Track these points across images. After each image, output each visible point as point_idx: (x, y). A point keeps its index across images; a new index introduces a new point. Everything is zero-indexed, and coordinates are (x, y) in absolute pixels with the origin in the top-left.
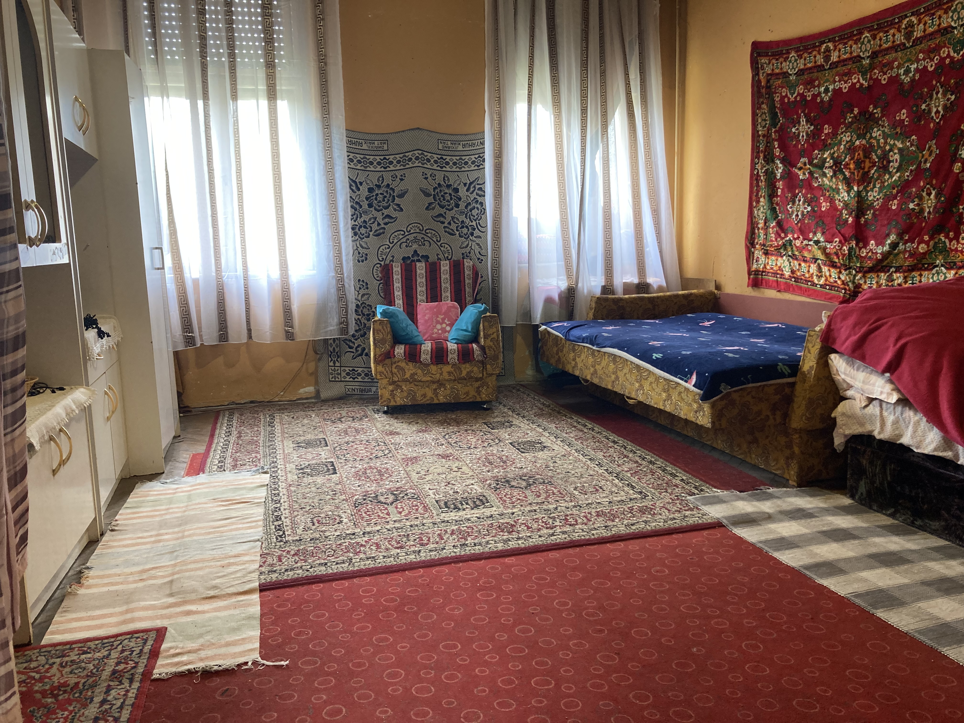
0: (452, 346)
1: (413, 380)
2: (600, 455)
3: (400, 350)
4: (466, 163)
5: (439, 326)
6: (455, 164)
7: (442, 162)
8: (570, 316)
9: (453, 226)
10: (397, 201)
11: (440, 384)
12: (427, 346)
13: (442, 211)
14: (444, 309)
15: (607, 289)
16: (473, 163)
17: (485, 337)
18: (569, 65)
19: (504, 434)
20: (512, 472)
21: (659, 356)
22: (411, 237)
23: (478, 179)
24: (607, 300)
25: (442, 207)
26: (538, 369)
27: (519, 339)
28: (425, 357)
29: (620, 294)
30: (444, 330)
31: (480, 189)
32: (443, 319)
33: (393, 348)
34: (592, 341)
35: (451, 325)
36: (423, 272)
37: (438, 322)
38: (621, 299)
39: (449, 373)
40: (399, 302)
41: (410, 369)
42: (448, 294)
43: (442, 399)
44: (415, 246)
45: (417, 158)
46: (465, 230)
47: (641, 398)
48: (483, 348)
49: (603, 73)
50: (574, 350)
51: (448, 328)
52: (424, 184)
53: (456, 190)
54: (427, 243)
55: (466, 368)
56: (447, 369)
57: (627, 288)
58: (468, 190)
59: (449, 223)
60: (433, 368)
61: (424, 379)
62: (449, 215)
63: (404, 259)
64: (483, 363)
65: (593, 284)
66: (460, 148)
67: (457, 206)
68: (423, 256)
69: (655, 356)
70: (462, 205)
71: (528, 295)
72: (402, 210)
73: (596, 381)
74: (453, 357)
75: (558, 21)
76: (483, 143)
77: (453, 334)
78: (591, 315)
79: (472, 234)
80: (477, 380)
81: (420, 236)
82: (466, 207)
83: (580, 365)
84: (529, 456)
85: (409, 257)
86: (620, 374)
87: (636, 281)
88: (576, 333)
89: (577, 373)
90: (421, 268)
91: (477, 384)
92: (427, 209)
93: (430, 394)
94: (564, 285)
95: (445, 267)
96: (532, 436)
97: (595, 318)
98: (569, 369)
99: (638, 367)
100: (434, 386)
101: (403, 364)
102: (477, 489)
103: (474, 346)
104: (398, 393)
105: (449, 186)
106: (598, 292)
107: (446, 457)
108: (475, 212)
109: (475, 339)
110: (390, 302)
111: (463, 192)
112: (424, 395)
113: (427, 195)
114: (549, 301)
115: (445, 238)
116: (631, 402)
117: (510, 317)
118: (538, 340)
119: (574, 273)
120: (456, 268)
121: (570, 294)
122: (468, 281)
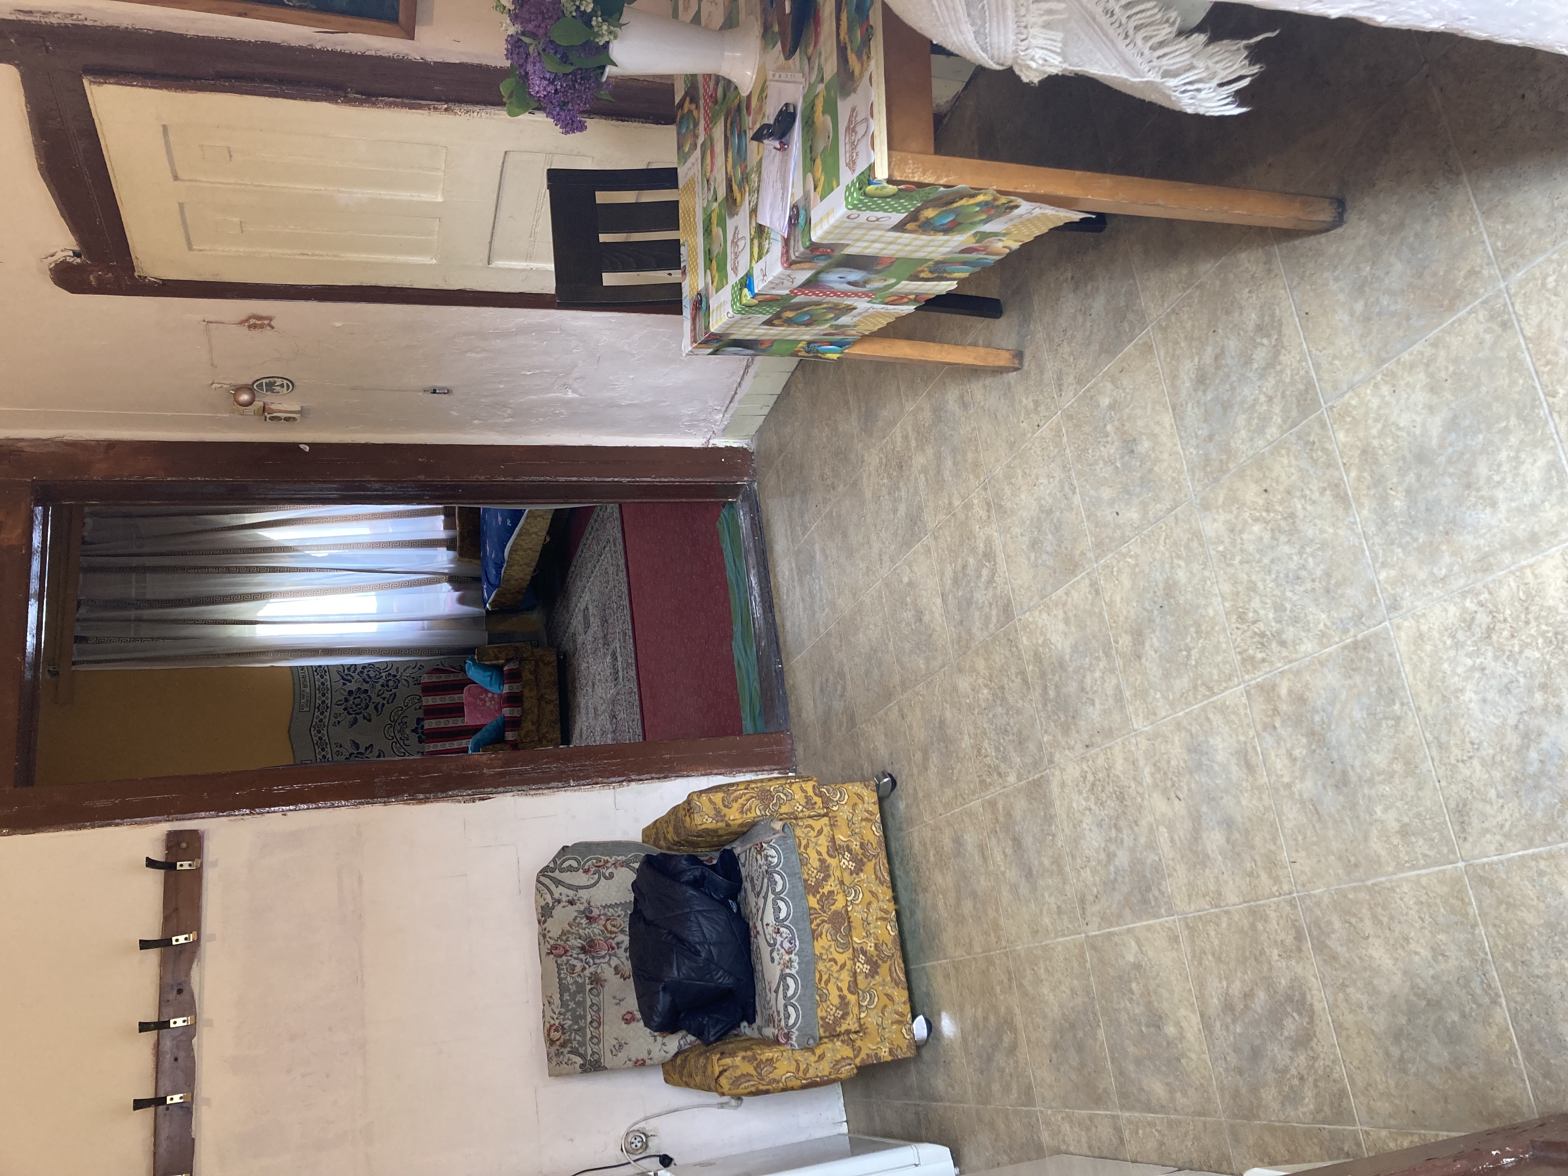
0: (506, 689)
3: (510, 736)
4: (323, 684)
5: (488, 704)
6: (324, 695)
7: (323, 707)
8: (477, 580)
9: (387, 695)
10: (362, 750)
11: (541, 698)
12: (506, 712)
13: (371, 706)
14: (471, 699)
15: (450, 545)
16: (322, 677)
17: (497, 659)
22: (398, 736)
23: (338, 672)
25: (367, 706)
26: (530, 609)
27: (500, 628)
28: (516, 712)
30: (492, 699)
32: (481, 700)
33: (507, 742)
34: (499, 566)
35: (487, 691)
36: (433, 721)
37: (484, 705)
38: (461, 533)
39: (531, 690)
40: (464, 743)
41: (527, 726)
42: (456, 696)
43: (555, 696)
44: (408, 731)
45: (319, 732)
46: (391, 683)
48: (508, 661)
51: (490, 695)
52: (345, 724)
53: (350, 693)
54: (405, 720)
55: (527, 676)
57: (449, 526)
58: (350, 681)
59: (384, 699)
61: (536, 712)
62: (376, 699)
63: (420, 742)
64: (522, 660)
65: (445, 558)
66: (308, 690)
67: (366, 691)
69: (509, 523)
70: (365, 686)
71: (455, 621)
72: (371, 745)
73: (534, 564)
74: (516, 688)
76: (302, 668)
77: (495, 689)
78: (478, 562)
79: (395, 676)
81: (398, 727)
82: (367, 682)
83: (521, 575)
84: (592, 619)
85: (419, 737)
87: (442, 517)
88: (492, 579)
89: (529, 578)
90: (430, 724)
91: (542, 665)
92: (369, 721)
93: (551, 707)
94: (446, 587)
96: (580, 617)
97: (479, 558)
98: (525, 584)
99: (519, 535)
100: (543, 703)
103: (506, 668)
105: (346, 700)
108: (372, 674)
109: (499, 668)
111: (352, 686)
113: (355, 721)
114: (461, 601)
115: (399, 702)
117: (479, 637)
118: (500, 611)
119: (435, 578)
120: (429, 689)
121: (455, 580)
122: (443, 677)
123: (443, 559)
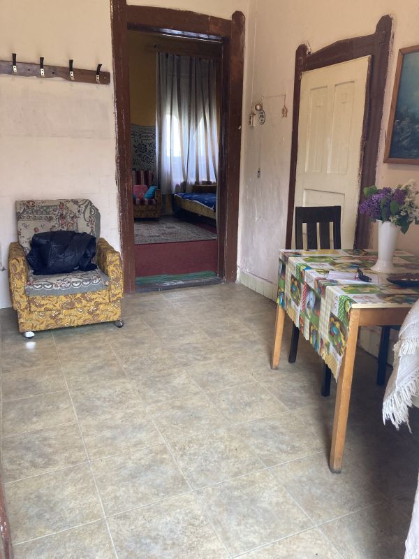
0: (146, 199)
5: (141, 193)
6: (145, 137)
8: (184, 191)
14: (142, 187)
17: (157, 197)
23: (153, 142)
24: (196, 186)
25: (141, 152)
28: (137, 203)
31: (154, 146)
36: (135, 174)
38: (201, 187)
42: (143, 182)
43: (143, 217)
48: (156, 201)
51: (144, 194)
52: (134, 144)
54: (135, 164)
55: (151, 207)
56: (145, 207)
57: (203, 182)
59: (143, 157)
60: (140, 206)
61: (137, 210)
62: (143, 154)
64: (156, 205)
66: (147, 131)
67: (146, 151)
68: (134, 169)
71: (170, 183)
74: (146, 203)
77: (146, 196)
82: (149, 152)
87: (206, 180)
88: (185, 196)
91: (154, 212)
92: (136, 152)
93: (139, 215)
94: (182, 181)
95: (142, 173)
97: (192, 192)
98: (183, 208)
100: (140, 212)
103: (153, 200)
105: (143, 144)
106: (194, 183)
108: (152, 154)
109: (153, 197)
111: (148, 146)
113: (136, 147)
114: (177, 186)
115: (142, 162)
117: (164, 191)
118: (173, 199)
119: (185, 177)
120: (146, 174)
121: (185, 184)
122: (150, 179)
123: (192, 180)
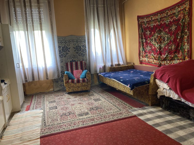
0: (81, 79)
1: (73, 87)
2: (111, 101)
3: (70, 81)
4: (82, 42)
5: (78, 75)
6: (80, 42)
7: (77, 42)
8: (105, 71)
9: (80, 54)
10: (68, 50)
11: (79, 87)
12: (76, 80)
13: (78, 51)
14: (79, 71)
15: (112, 65)
16: (83, 41)
17: (88, 77)
18: (102, 21)
19: (92, 97)
20: (94, 106)
21: (122, 80)
22: (72, 57)
23: (85, 45)
24: (112, 68)
25: (78, 50)
26: (99, 82)
27: (95, 76)
28: (75, 82)
29: (114, 66)
30: (79, 76)
31: (85, 47)
32: (79, 74)
33: (69, 80)
34: (109, 77)
35: (81, 74)
36: (74, 64)
37: (78, 74)
38: (115, 67)
39: (81, 85)
40: (70, 70)
41: (72, 84)
42: (80, 68)
43: (79, 90)
44: (73, 59)
45: (72, 41)
46: (83, 55)
47: (119, 89)
49: (108, 23)
50: (105, 79)
51: (80, 75)
52: (74, 46)
53: (80, 47)
54: (75, 58)
55: (84, 84)
56: (80, 84)
57: (116, 65)
58: (83, 47)
59: (79, 54)
60: (77, 84)
61: (75, 86)
62: (79, 52)
63: (70, 61)
64: (87, 82)
65: (109, 64)
66: (81, 39)
67: (81, 50)
68: (74, 61)
69: (121, 80)
70: (82, 50)
71: (96, 67)
72: (69, 52)
73: (110, 85)
74: (81, 81)
75: (99, 12)
76: (85, 37)
77: (81, 77)
78: (109, 71)
79: (84, 56)
80: (86, 86)
81: (73, 57)
82: (83, 50)
83: (107, 82)
84: (97, 102)
85: (71, 61)
86: (115, 84)
87: (117, 63)
88: (106, 75)
89: (106, 83)
90: (74, 63)
91: (86, 87)
92: (75, 51)
93: (77, 89)
94: (103, 65)
95: (79, 63)
96: (98, 97)
97: (110, 71)
98: (105, 83)
99: (118, 83)
100: (77, 88)
101: (71, 84)
102: (86, 111)
103: (85, 79)
104: (70, 89)
105: (79, 46)
106: (110, 66)
107: (80, 103)
108: (84, 51)
109: (86, 77)
110: (68, 71)
111: (82, 47)
112: (76, 90)
113: (75, 48)
114: (100, 68)
115: (79, 57)
116: (117, 90)
117: (93, 72)
118: (98, 77)
119: (104, 62)
120: (81, 63)
121: (104, 67)
122: (84, 65)
